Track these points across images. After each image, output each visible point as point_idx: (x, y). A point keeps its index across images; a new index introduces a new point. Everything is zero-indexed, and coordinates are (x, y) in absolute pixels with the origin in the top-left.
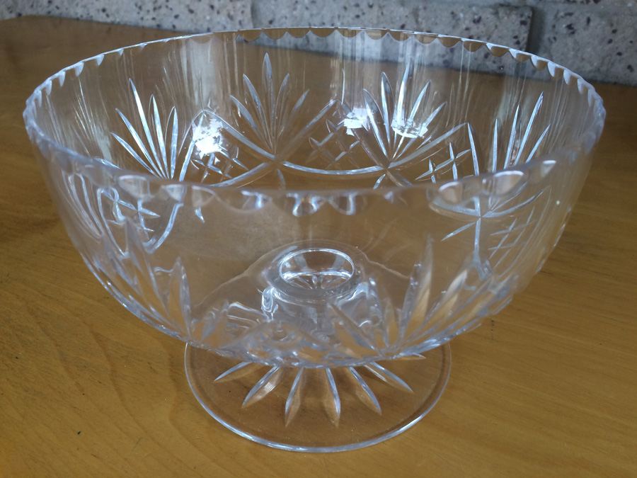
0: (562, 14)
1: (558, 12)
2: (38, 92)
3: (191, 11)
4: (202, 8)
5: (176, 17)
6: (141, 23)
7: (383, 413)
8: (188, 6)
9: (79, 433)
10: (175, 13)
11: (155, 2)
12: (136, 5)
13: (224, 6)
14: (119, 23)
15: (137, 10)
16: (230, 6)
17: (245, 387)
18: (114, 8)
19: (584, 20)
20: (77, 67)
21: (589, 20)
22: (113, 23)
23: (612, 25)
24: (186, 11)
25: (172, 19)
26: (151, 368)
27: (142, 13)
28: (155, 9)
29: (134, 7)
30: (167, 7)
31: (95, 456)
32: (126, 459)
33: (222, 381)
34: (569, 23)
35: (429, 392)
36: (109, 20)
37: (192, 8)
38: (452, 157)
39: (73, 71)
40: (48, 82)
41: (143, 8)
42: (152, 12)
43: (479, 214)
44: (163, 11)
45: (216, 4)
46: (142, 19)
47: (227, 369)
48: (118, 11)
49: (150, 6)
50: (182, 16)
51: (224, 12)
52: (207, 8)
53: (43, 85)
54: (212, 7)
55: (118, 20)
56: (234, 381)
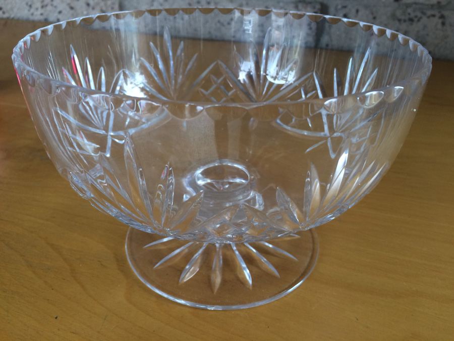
0: (339, 7)
1: (337, 6)
2: (21, 43)
3: (72, 8)
4: (80, 5)
5: (60, 12)
6: (31, 18)
7: (281, 276)
8: (69, 4)
9: (56, 318)
10: (59, 10)
11: (43, 2)
12: (27, 4)
13: (98, 4)
14: (13, 18)
15: (28, 8)
16: (102, 4)
17: (178, 270)
18: (9, 7)
19: (354, 11)
20: (36, 34)
21: (357, 11)
22: (8, 18)
23: (372, 14)
24: (68, 9)
25: (56, 14)
26: (102, 265)
27: (32, 11)
28: (42, 7)
29: (25, 6)
30: (52, 5)
31: (74, 333)
32: (99, 332)
33: (159, 268)
34: (344, 13)
35: (308, 259)
36: (5, 16)
37: (72, 5)
38: (303, 96)
39: (34, 36)
40: (27, 38)
41: (33, 6)
42: (40, 9)
43: (328, 134)
44: (49, 8)
45: (91, 3)
46: (32, 14)
47: (161, 259)
48: (12, 9)
49: (39, 5)
50: (64, 12)
51: (98, 8)
52: (84, 6)
53: (25, 39)
54: (88, 5)
55: (12, 16)
56: (170, 267)
